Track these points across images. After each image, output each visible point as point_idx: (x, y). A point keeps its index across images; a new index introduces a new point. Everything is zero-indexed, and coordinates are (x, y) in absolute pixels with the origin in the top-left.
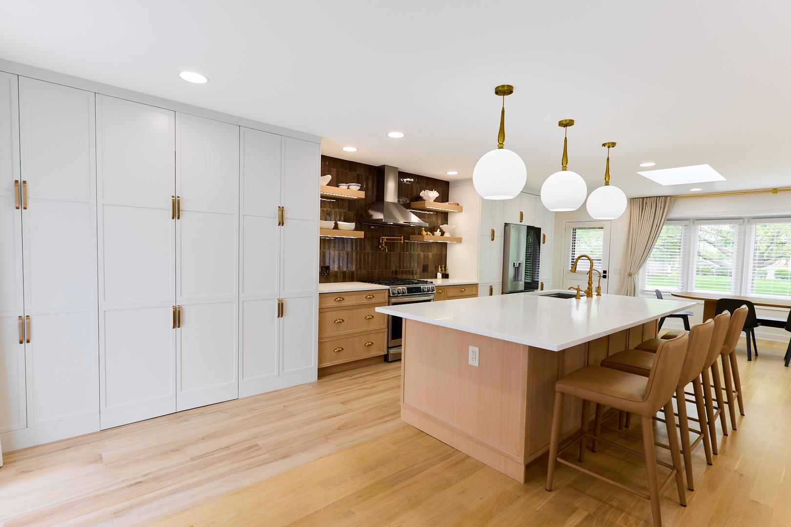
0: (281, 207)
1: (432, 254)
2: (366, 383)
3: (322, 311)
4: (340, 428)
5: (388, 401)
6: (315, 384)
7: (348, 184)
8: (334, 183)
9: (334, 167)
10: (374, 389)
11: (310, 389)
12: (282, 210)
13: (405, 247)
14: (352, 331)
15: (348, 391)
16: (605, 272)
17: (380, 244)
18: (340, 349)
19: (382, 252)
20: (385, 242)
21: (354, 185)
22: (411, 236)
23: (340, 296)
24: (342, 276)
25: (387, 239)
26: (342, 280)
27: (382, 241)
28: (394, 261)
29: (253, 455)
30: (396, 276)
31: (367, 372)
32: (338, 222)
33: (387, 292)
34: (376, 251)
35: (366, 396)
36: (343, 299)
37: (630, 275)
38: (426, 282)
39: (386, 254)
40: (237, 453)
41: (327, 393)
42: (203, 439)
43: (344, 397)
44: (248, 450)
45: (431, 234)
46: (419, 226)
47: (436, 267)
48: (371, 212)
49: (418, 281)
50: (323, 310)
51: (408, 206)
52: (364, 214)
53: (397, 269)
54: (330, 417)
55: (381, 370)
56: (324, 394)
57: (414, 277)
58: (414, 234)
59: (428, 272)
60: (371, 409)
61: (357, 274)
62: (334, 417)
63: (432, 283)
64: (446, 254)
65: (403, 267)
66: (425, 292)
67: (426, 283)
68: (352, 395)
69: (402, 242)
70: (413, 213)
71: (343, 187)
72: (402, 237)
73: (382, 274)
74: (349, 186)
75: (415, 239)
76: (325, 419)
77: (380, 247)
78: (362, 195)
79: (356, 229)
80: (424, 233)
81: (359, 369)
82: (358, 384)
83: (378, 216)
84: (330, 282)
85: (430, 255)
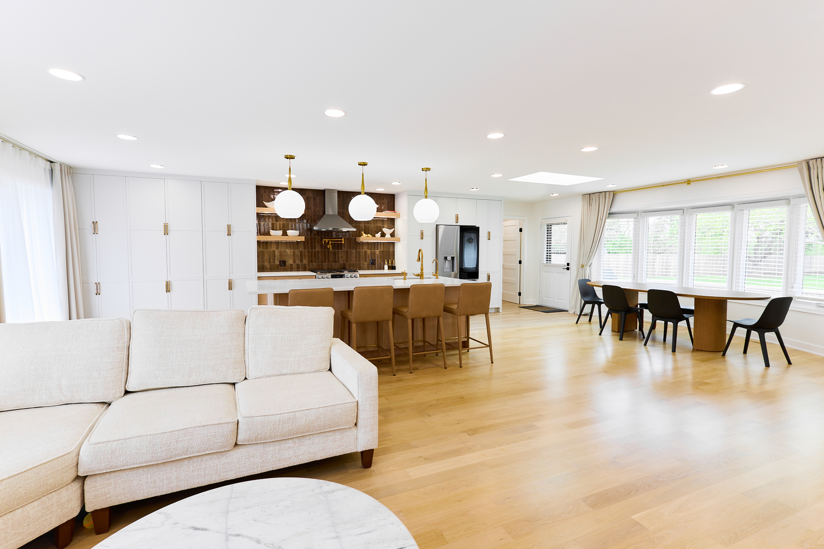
1: (379, 251)
12: (229, 226)
13: (351, 246)
16: (568, 264)
24: (296, 267)
26: (296, 270)
28: (342, 257)
30: (344, 267)
32: (287, 231)
34: (326, 249)
37: (583, 266)
39: (334, 252)
45: (372, 237)
47: (383, 261)
59: (375, 265)
61: (309, 266)
64: (394, 251)
65: (351, 261)
69: (343, 242)
72: (343, 239)
73: (332, 265)
77: (328, 247)
79: (300, 235)
80: (365, 235)
85: (377, 252)
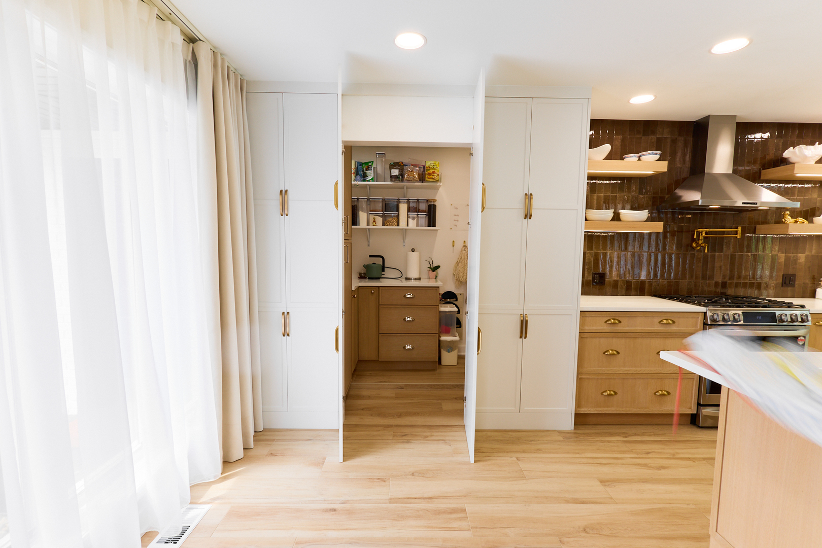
0: (529, 194)
1: (807, 257)
2: (650, 456)
3: (583, 335)
4: (588, 530)
5: (685, 506)
6: (568, 435)
7: (640, 154)
8: (615, 155)
9: (616, 134)
10: (663, 471)
11: (559, 441)
12: (529, 197)
13: (744, 245)
14: (633, 370)
15: (616, 461)
17: (693, 240)
18: (612, 393)
19: (696, 254)
20: (705, 238)
21: (649, 154)
22: (758, 226)
23: (616, 317)
24: (624, 287)
25: (706, 233)
26: (624, 292)
27: (698, 236)
28: (721, 267)
29: (455, 524)
30: (724, 291)
31: (655, 435)
32: (621, 211)
33: (701, 318)
34: (687, 251)
35: (645, 481)
36: (620, 322)
38: (790, 305)
39: (706, 256)
40: (438, 512)
41: (583, 455)
42: (413, 474)
43: (606, 471)
44: (451, 513)
45: (806, 222)
46: (777, 208)
47: (814, 278)
48: (680, 192)
49: (770, 301)
50: (586, 335)
51: (756, 178)
52: (666, 197)
53: (727, 280)
54: (576, 501)
55: (682, 439)
56: (577, 456)
57: (761, 295)
58: (766, 222)
59: (794, 286)
60: (650, 511)
61: (650, 285)
62: (583, 503)
63: (803, 307)
65: (739, 277)
66: (783, 321)
67: (789, 307)
68: (620, 471)
69: (739, 236)
70: (766, 188)
71: (631, 159)
72: (740, 229)
73: (695, 286)
74: (640, 157)
75: (768, 232)
76: (567, 501)
77: (694, 245)
78: (663, 166)
79: (650, 219)
80: (789, 219)
81: (642, 427)
82: (637, 453)
83: (692, 196)
84: (605, 295)
85: (802, 257)
